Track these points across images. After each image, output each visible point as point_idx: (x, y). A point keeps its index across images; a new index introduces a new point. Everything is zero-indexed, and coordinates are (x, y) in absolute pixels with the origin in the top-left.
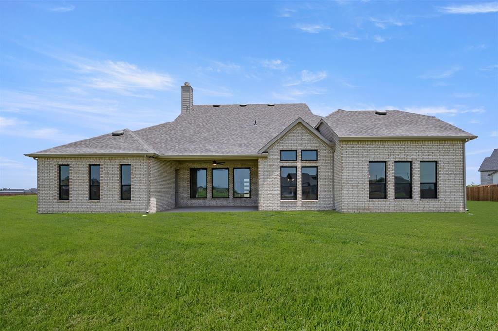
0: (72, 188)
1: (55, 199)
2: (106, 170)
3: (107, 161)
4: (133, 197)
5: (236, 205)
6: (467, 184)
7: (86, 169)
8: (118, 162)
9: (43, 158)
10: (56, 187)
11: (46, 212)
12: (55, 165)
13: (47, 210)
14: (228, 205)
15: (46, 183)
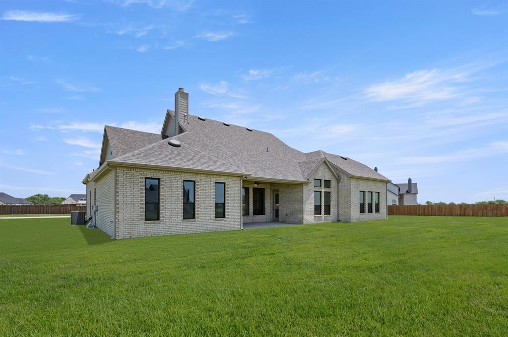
0: (163, 206)
1: (141, 219)
2: (202, 188)
3: (203, 178)
4: (228, 215)
5: (255, 221)
6: (388, 205)
7: (180, 185)
8: (214, 179)
9: (124, 167)
10: (143, 204)
11: (128, 236)
12: (142, 178)
13: (129, 233)
14: (249, 222)
15: (129, 199)
